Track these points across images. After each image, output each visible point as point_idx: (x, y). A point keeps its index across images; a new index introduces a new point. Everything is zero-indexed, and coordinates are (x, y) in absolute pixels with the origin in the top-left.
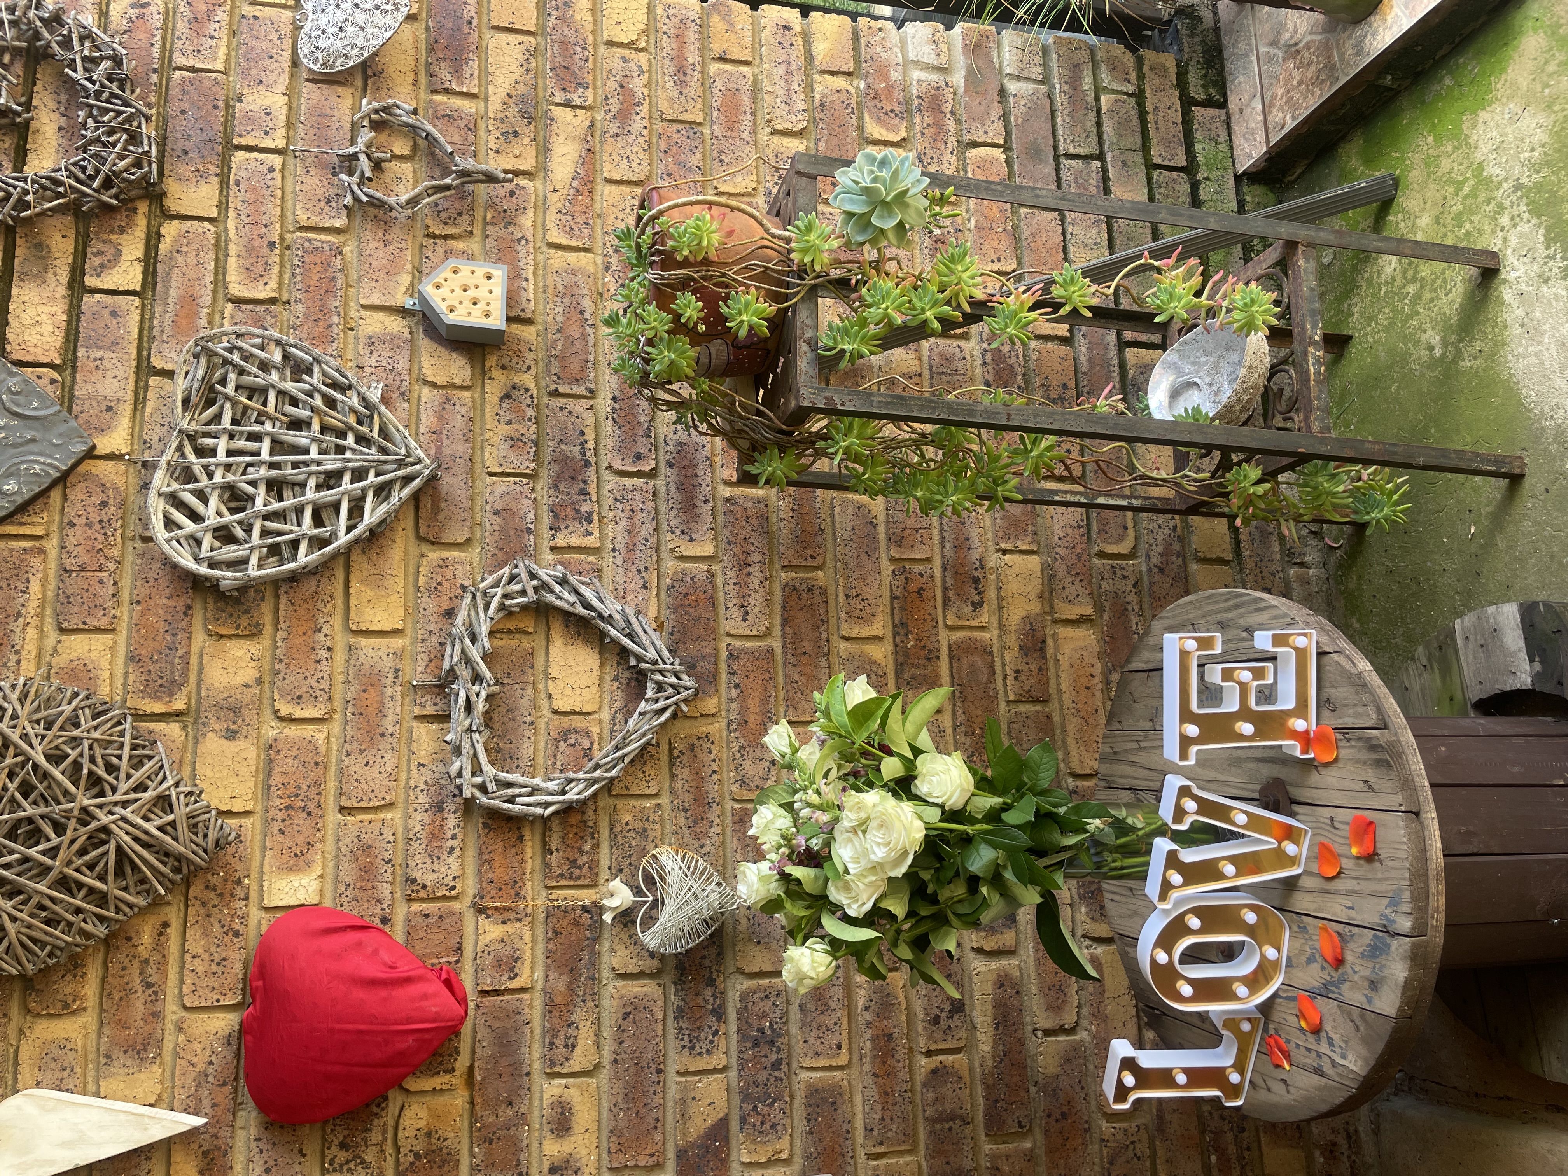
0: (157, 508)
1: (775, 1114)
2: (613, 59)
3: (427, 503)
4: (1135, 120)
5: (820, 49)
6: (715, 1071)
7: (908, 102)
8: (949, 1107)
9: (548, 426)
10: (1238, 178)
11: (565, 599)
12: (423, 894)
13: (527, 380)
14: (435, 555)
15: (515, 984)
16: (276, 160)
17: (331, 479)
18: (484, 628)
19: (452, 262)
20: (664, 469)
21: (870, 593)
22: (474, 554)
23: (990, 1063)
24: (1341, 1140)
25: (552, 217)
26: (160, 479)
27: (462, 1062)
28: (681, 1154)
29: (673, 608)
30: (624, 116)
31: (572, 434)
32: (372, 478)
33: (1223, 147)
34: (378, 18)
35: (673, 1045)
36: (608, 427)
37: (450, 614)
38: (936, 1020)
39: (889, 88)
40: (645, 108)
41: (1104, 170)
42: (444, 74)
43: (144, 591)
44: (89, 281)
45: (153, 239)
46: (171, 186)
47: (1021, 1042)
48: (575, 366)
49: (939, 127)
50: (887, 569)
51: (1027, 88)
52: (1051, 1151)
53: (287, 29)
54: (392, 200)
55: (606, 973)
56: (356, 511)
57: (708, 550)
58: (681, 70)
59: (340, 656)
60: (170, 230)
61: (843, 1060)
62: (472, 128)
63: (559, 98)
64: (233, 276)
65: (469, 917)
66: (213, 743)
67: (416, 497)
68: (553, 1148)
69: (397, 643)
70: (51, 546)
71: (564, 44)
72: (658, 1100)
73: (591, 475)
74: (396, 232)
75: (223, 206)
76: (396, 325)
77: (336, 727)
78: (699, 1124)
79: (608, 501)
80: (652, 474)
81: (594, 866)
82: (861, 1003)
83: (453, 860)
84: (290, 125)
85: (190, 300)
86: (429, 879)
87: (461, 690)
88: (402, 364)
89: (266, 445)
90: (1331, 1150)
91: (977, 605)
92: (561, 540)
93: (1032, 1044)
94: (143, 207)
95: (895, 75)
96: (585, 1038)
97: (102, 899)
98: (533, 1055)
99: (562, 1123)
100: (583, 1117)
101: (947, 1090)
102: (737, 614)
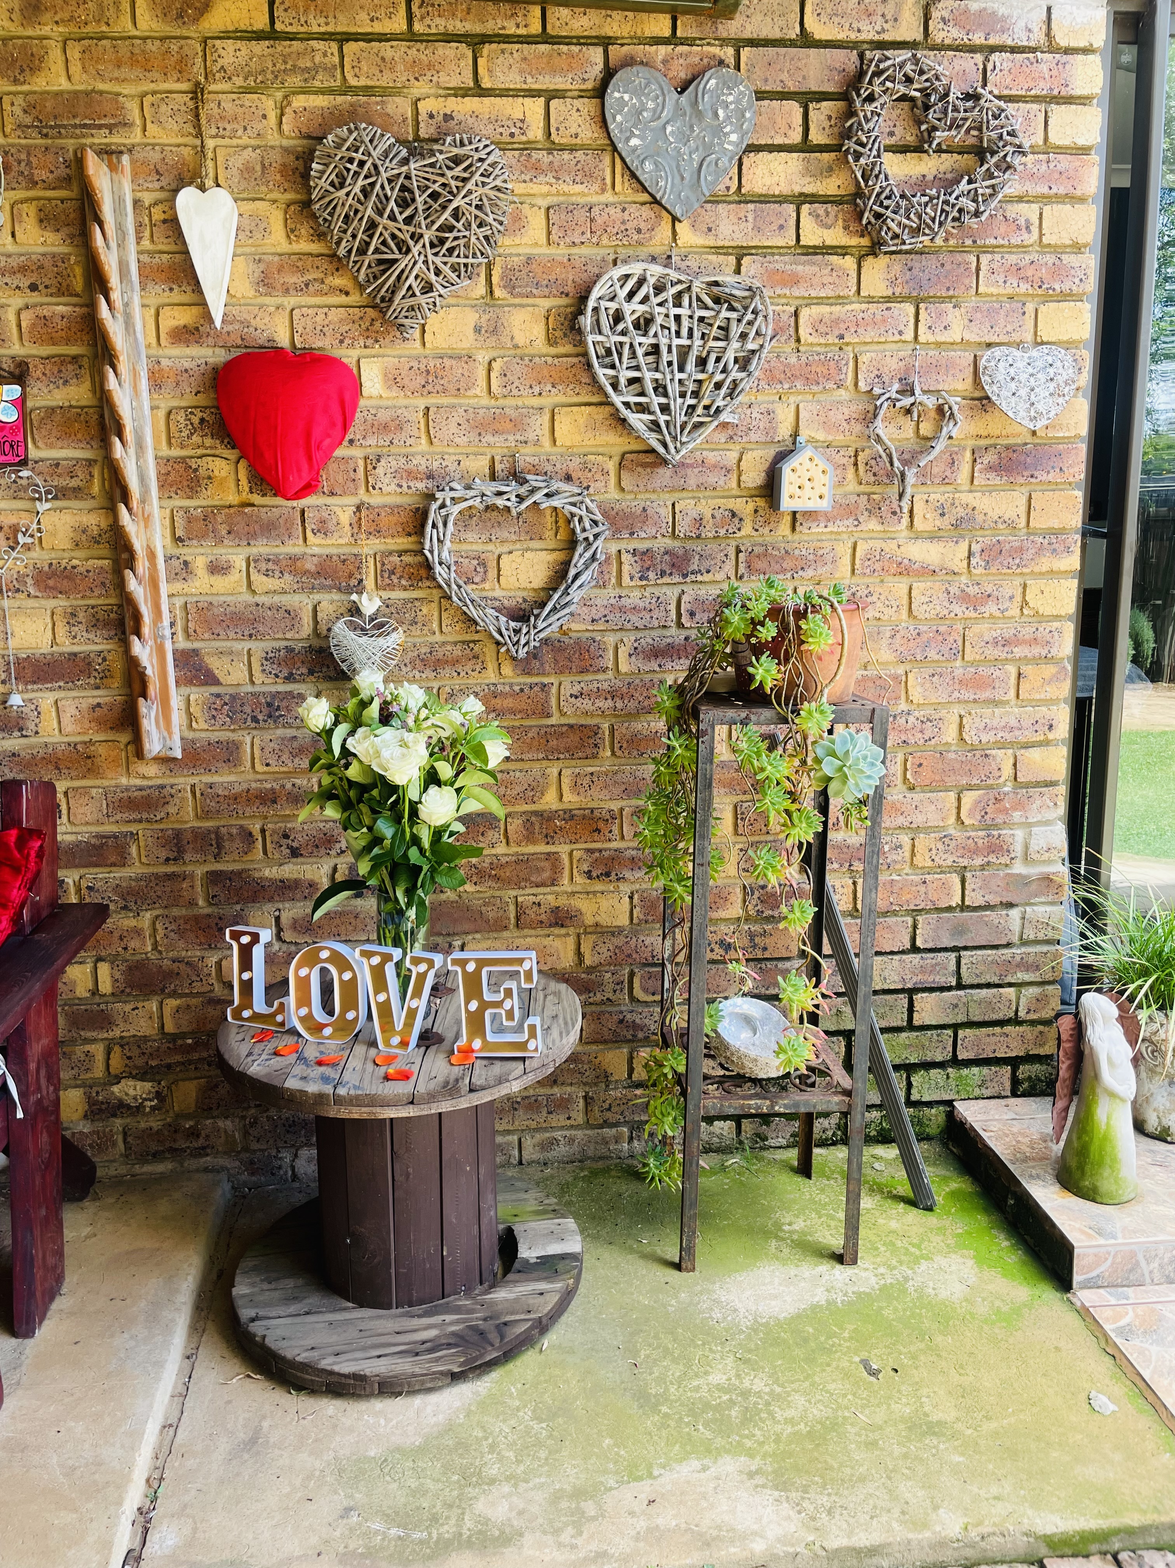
0: (636, 269)
1: (222, 718)
2: (1011, 588)
3: (650, 458)
4: (995, 1017)
5: (1035, 755)
6: (251, 675)
7: (996, 827)
8: (226, 844)
9: (712, 546)
10: (950, 1103)
11: (579, 561)
12: (370, 467)
13: (747, 529)
14: (611, 466)
15: (309, 533)
16: (909, 335)
17: (660, 389)
18: (556, 502)
19: (829, 468)
20: (684, 633)
21: (594, 792)
22: (613, 494)
23: (257, 875)
24: (201, 1142)
25: (878, 544)
26: (655, 271)
27: (256, 499)
28: (196, 652)
29: (578, 642)
30: (965, 598)
31: (706, 564)
32: (662, 419)
33: (977, 1092)
34: (1023, 406)
35: (268, 645)
36: (715, 591)
37: (568, 478)
38: (286, 836)
39: (1006, 811)
40: (973, 614)
41: (949, 989)
42: (989, 458)
43: (578, 264)
44: (805, 208)
45: (842, 251)
46: (883, 261)
47: (271, 900)
48: (760, 565)
49: (975, 851)
50: (615, 806)
51: (1016, 926)
52: (197, 919)
53: (1016, 337)
54: (879, 422)
55: (317, 597)
56: (642, 408)
57: (624, 667)
58: (1006, 643)
59: (536, 402)
60: (849, 263)
61: (259, 767)
62: (944, 481)
63: (976, 548)
64: (815, 310)
65: (354, 500)
66: (471, 318)
67: (653, 451)
68: (200, 564)
69: (546, 442)
70: (608, 197)
71: (1021, 549)
72: (232, 635)
73: (677, 579)
74: (858, 428)
75: (870, 300)
76: (784, 431)
77: (485, 401)
78: (215, 664)
79: (657, 591)
80: (680, 625)
81: (391, 587)
82: (298, 782)
83: (393, 487)
84: (939, 344)
85: (795, 280)
86: (380, 471)
87: (512, 488)
88: (753, 437)
89: (685, 342)
90: (194, 1133)
91: (589, 875)
92: (625, 557)
93: (269, 907)
94: (865, 242)
95: (1017, 816)
96: (273, 583)
97: (362, 251)
98: (261, 548)
99: (217, 569)
100: (221, 583)
101: (238, 843)
102: (576, 690)
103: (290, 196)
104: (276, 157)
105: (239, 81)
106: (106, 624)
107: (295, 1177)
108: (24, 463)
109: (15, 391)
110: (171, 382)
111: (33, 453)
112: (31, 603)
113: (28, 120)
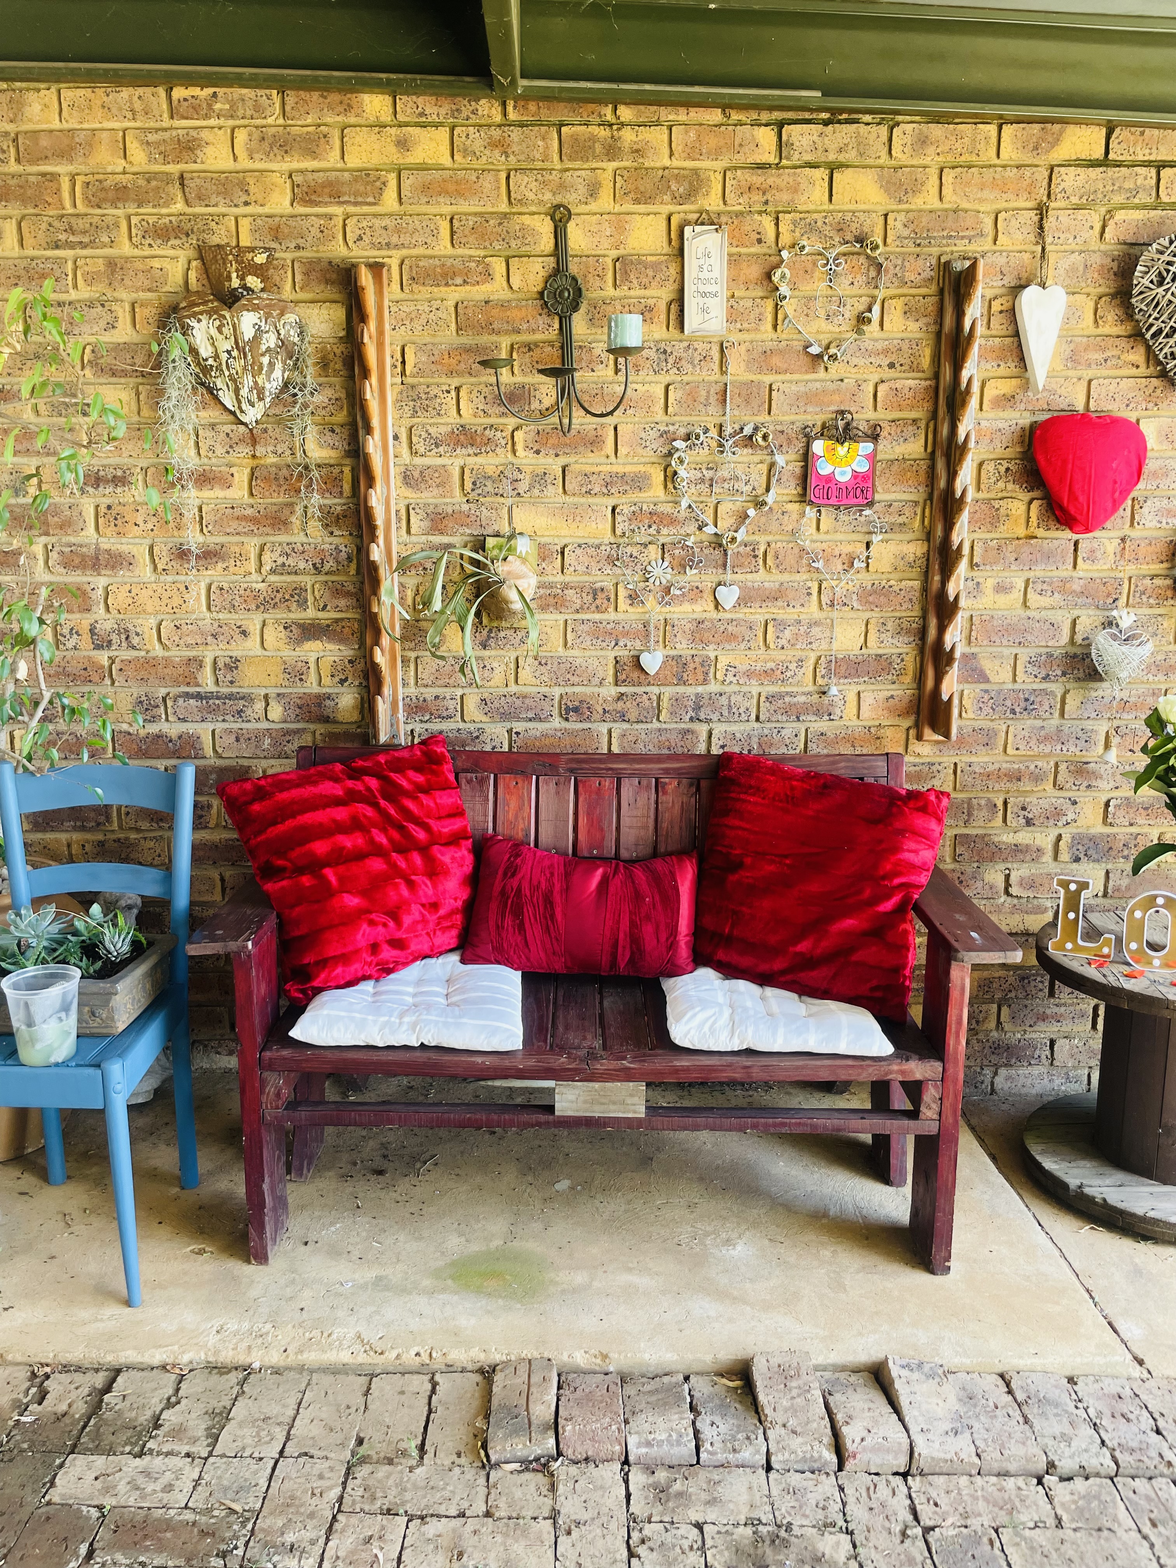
1: (987, 710)
6: (1015, 675)
8: (975, 813)
12: (1137, 507)
15: (1080, 560)
23: (996, 839)
27: (1041, 532)
28: (974, 656)
35: (1032, 651)
38: (1024, 809)
47: (1004, 860)
55: (1076, 613)
61: (1010, 751)
65: (1121, 534)
68: (989, 584)
72: (1005, 642)
78: (987, 665)
81: (1140, 604)
82: (1040, 764)
83: (1155, 523)
86: (1145, 510)
93: (1002, 866)
96: (1045, 601)
98: (1038, 572)
99: (1000, 589)
100: (1003, 600)
101: (984, 813)
103: (1102, 290)
104: (1096, 260)
105: (1075, 200)
106: (908, 632)
107: (993, 1091)
108: (871, 504)
109: (867, 447)
110: (987, 440)
111: (877, 497)
112: (852, 614)
113: (906, 232)
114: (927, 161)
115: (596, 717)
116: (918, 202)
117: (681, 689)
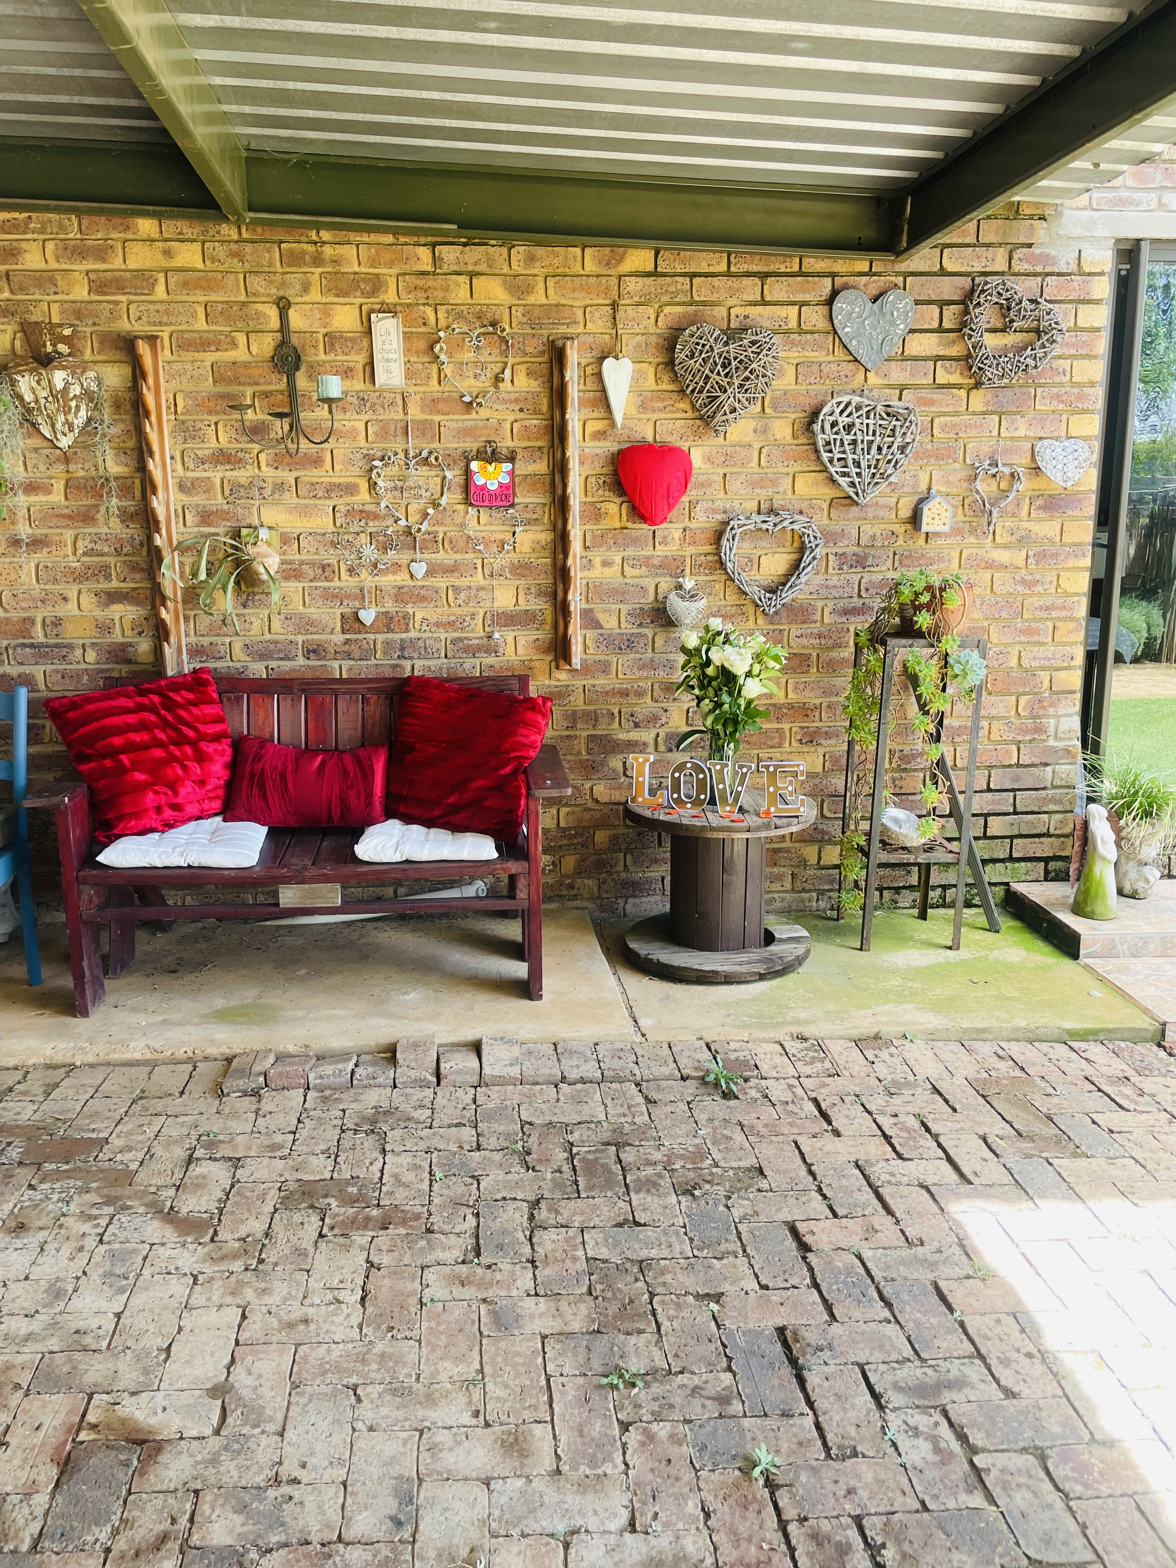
0: (845, 399)
1: (602, 647)
2: (1051, 577)
3: (847, 501)
4: (1035, 832)
5: (1062, 674)
6: (620, 623)
7: (1039, 717)
8: (600, 719)
9: (881, 551)
10: (1007, 884)
11: (806, 559)
12: (692, 507)
13: (900, 542)
14: (825, 506)
15: (657, 544)
16: (995, 433)
17: (857, 464)
18: (796, 527)
19: (950, 509)
20: (862, 601)
21: (806, 693)
22: (826, 521)
23: (615, 737)
24: (575, 892)
25: (975, 551)
26: (856, 399)
27: (630, 525)
28: (591, 610)
29: (801, 605)
30: (1024, 582)
31: (877, 561)
32: (857, 480)
33: (1024, 878)
34: (1059, 474)
35: (630, 607)
36: (880, 577)
37: (801, 513)
38: (632, 716)
39: (1044, 708)
40: (1027, 591)
41: (1008, 814)
42: (1039, 502)
43: (812, 393)
44: (939, 363)
45: (959, 387)
46: (981, 392)
47: (622, 752)
48: (906, 562)
49: (1026, 731)
50: (817, 701)
51: (1049, 778)
52: (581, 761)
53: (1056, 434)
54: (978, 482)
55: (658, 580)
56: (844, 474)
57: (826, 621)
58: (1048, 608)
59: (785, 470)
60: (963, 393)
61: (620, 676)
62: (1013, 515)
63: (1031, 553)
64: (943, 419)
65: (682, 526)
66: (752, 424)
67: (850, 497)
68: (597, 561)
69: (790, 492)
70: (830, 358)
71: (1057, 554)
72: (611, 601)
73: (859, 569)
74: (965, 485)
75: (974, 414)
76: (923, 487)
77: (757, 470)
78: (601, 617)
79: (848, 577)
80: (860, 596)
81: (699, 574)
82: (641, 684)
83: (704, 518)
84: (1012, 438)
85: (932, 403)
86: (698, 509)
87: (772, 519)
88: (906, 489)
89: (871, 438)
90: (571, 887)
91: (800, 741)
92: (831, 557)
93: (621, 756)
94: (972, 381)
95: (1051, 711)
96: (636, 572)
97: (700, 392)
98: (630, 552)
99: (606, 564)
100: (608, 572)
101: (606, 719)
102: (798, 633)
103: (660, 360)
104: (653, 339)
105: (636, 299)
106: (545, 595)
107: (625, 915)
108: (512, 506)
109: (508, 466)
110: (589, 461)
111: (517, 500)
112: (507, 582)
113: (525, 320)
114: (536, 271)
115: (329, 656)
116: (531, 300)
117: (390, 636)
